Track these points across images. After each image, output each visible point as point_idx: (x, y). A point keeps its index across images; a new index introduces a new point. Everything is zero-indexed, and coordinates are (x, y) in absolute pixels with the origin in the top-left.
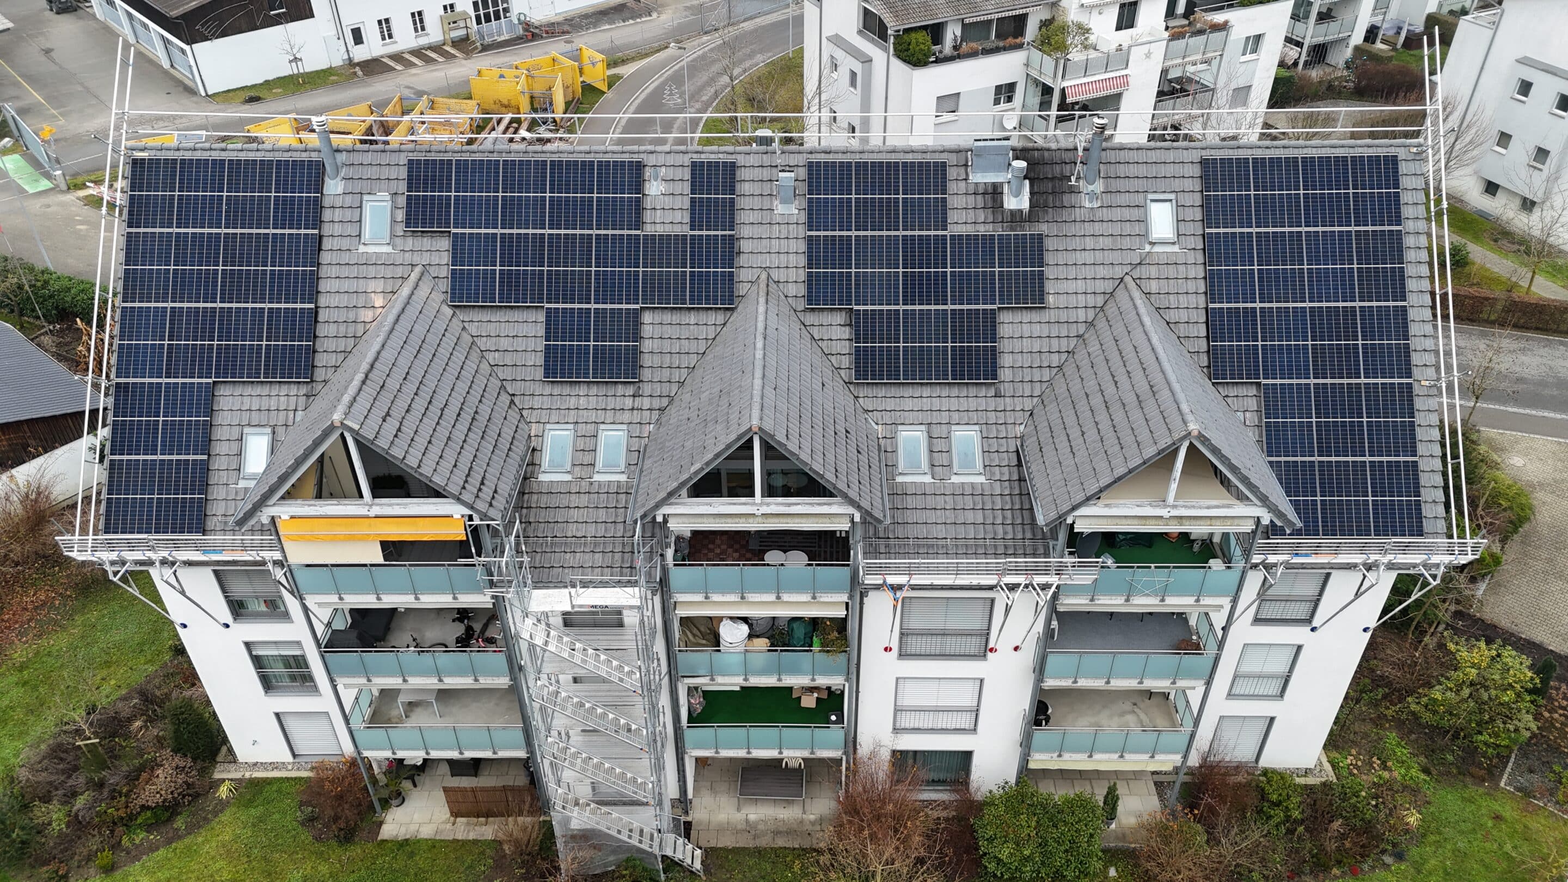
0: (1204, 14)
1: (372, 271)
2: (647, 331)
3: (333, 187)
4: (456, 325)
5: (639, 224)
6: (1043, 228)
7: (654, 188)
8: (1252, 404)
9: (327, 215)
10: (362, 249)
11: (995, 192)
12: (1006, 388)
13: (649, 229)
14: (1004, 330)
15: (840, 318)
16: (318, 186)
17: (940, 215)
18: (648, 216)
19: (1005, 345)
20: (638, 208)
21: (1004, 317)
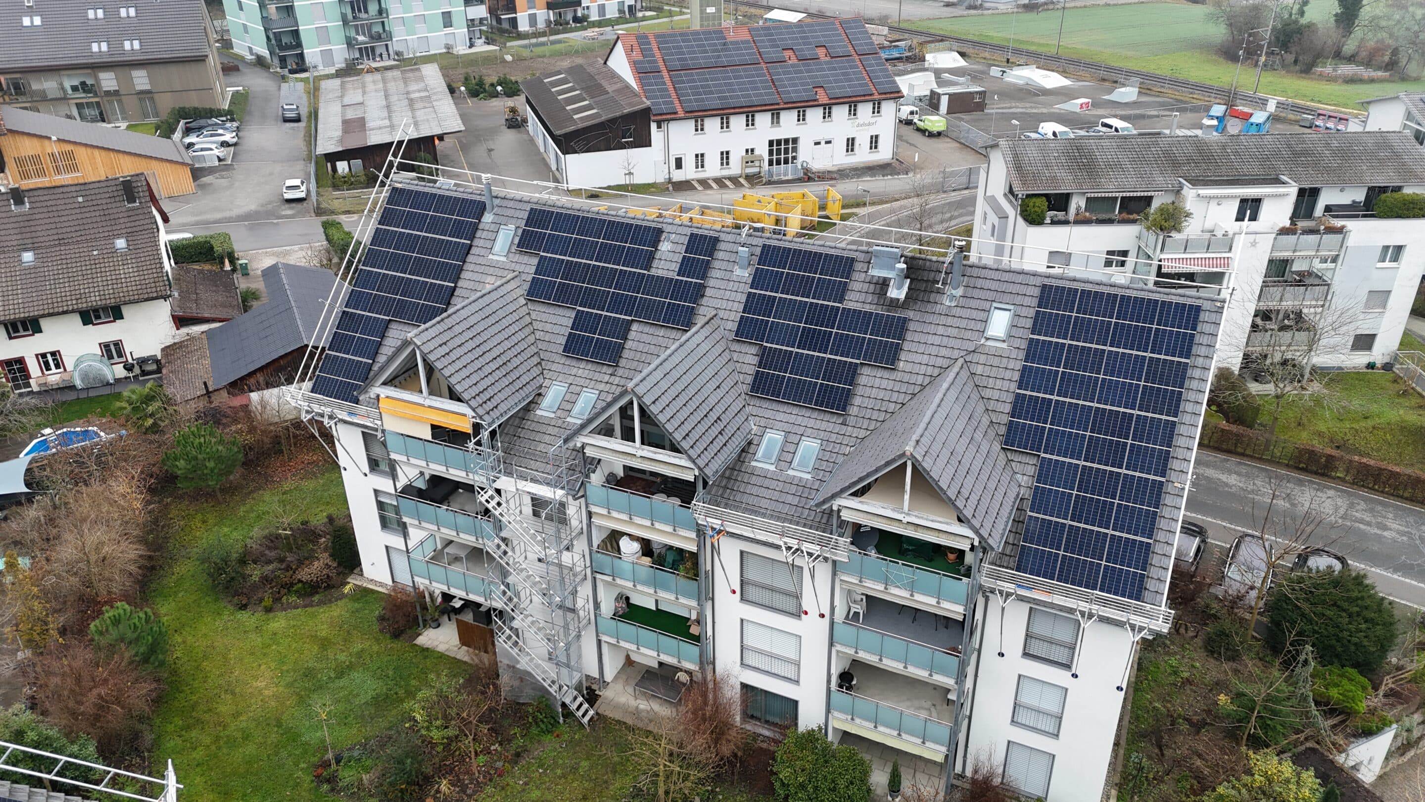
0: (1331, 219)
1: (491, 271)
2: (632, 335)
3: (488, 218)
4: (524, 310)
5: (648, 267)
6: (910, 314)
7: (665, 246)
8: (1031, 470)
9: (479, 234)
10: (491, 257)
11: (884, 284)
12: (851, 420)
13: (653, 272)
14: (862, 380)
15: (754, 350)
16: (480, 216)
17: (841, 292)
18: (655, 264)
19: (860, 390)
20: (651, 257)
21: (866, 371)
